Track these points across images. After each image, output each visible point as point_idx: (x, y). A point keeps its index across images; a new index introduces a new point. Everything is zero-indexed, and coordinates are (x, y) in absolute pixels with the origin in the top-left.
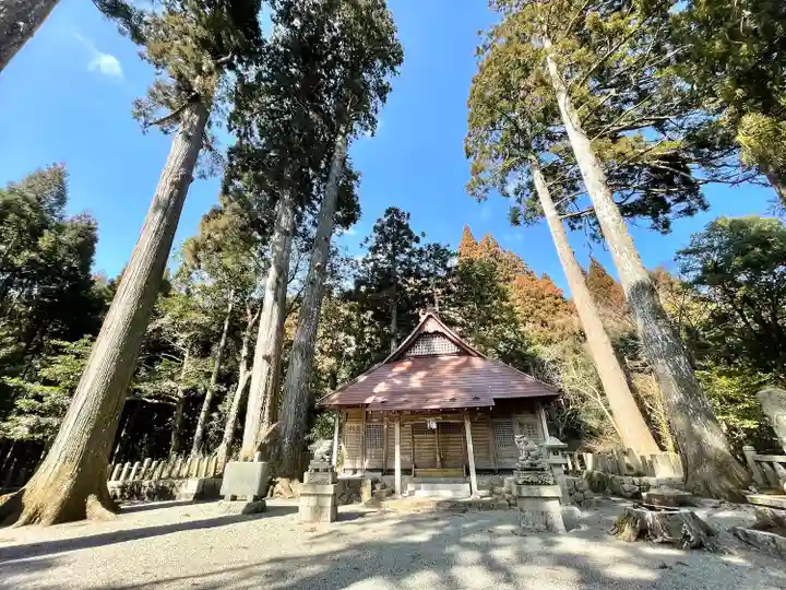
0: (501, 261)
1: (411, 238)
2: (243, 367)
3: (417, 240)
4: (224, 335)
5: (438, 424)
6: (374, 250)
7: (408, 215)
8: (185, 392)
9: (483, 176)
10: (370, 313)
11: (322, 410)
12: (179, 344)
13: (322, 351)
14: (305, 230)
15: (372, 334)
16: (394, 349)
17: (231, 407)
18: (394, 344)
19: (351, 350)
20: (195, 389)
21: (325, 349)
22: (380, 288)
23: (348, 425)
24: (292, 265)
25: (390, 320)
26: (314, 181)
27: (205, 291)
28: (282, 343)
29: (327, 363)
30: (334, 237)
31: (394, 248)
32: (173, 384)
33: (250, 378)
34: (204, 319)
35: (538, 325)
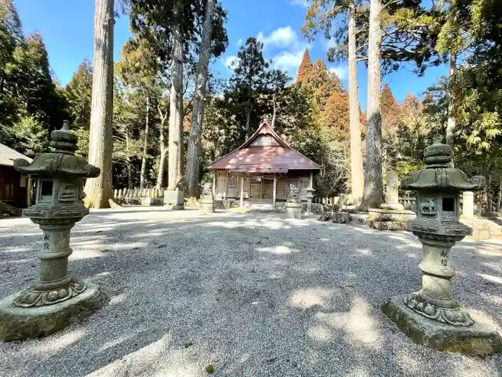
0: (326, 81)
1: (263, 63)
2: (162, 146)
3: (267, 66)
4: (147, 126)
5: (262, 180)
6: (238, 71)
7: (262, 45)
8: (131, 158)
9: (314, 21)
10: (235, 116)
11: (207, 171)
12: (122, 130)
13: (205, 138)
14: (191, 56)
15: (235, 130)
16: (247, 139)
17: (159, 167)
18: (247, 137)
19: (222, 139)
20: (136, 157)
21: (207, 136)
22: (241, 100)
23: (220, 178)
24: (184, 83)
25: (246, 122)
26: (195, 14)
27: (131, 98)
28: (183, 134)
29: (208, 145)
30: (210, 66)
31: (251, 70)
32: (123, 154)
33: (167, 153)
34: (134, 116)
35: (339, 128)
